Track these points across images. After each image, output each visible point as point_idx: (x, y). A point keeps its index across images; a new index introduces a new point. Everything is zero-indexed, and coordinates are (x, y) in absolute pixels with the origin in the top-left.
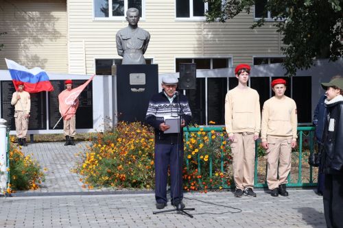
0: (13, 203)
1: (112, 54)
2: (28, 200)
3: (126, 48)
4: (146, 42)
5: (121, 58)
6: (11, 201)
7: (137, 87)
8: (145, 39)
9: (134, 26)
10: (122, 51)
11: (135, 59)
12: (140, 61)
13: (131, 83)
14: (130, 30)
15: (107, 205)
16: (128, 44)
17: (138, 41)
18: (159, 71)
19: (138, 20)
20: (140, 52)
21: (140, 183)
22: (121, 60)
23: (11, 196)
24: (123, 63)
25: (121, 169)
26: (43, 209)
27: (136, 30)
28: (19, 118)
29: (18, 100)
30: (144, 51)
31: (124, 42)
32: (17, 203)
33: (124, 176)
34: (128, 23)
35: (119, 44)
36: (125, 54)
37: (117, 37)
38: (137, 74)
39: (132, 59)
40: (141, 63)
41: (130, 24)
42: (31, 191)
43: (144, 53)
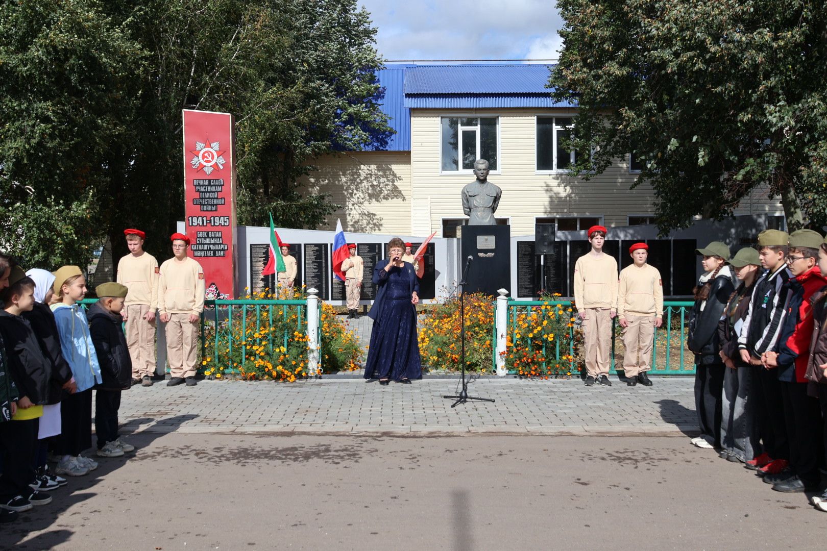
0: (322, 387)
1: (457, 213)
2: (340, 383)
3: (473, 206)
4: (496, 199)
5: (467, 217)
6: (321, 384)
7: (486, 251)
8: (495, 195)
9: (482, 180)
10: (468, 209)
11: (483, 218)
12: (489, 221)
13: (478, 247)
14: (478, 185)
15: (430, 391)
16: (475, 202)
17: (486, 197)
18: (511, 233)
19: (487, 174)
20: (489, 211)
21: (476, 365)
22: (467, 221)
23: (320, 378)
24: (470, 224)
25: (453, 348)
26: (355, 394)
27: (485, 185)
28: (350, 286)
29: (351, 267)
30: (494, 210)
31: (471, 199)
32: (327, 387)
33: (457, 356)
34: (475, 177)
35: (465, 201)
36: (472, 213)
37: (463, 193)
38: (486, 237)
39: (481, 218)
40: (491, 224)
41: (478, 179)
42: (349, 372)
43: (494, 212)
